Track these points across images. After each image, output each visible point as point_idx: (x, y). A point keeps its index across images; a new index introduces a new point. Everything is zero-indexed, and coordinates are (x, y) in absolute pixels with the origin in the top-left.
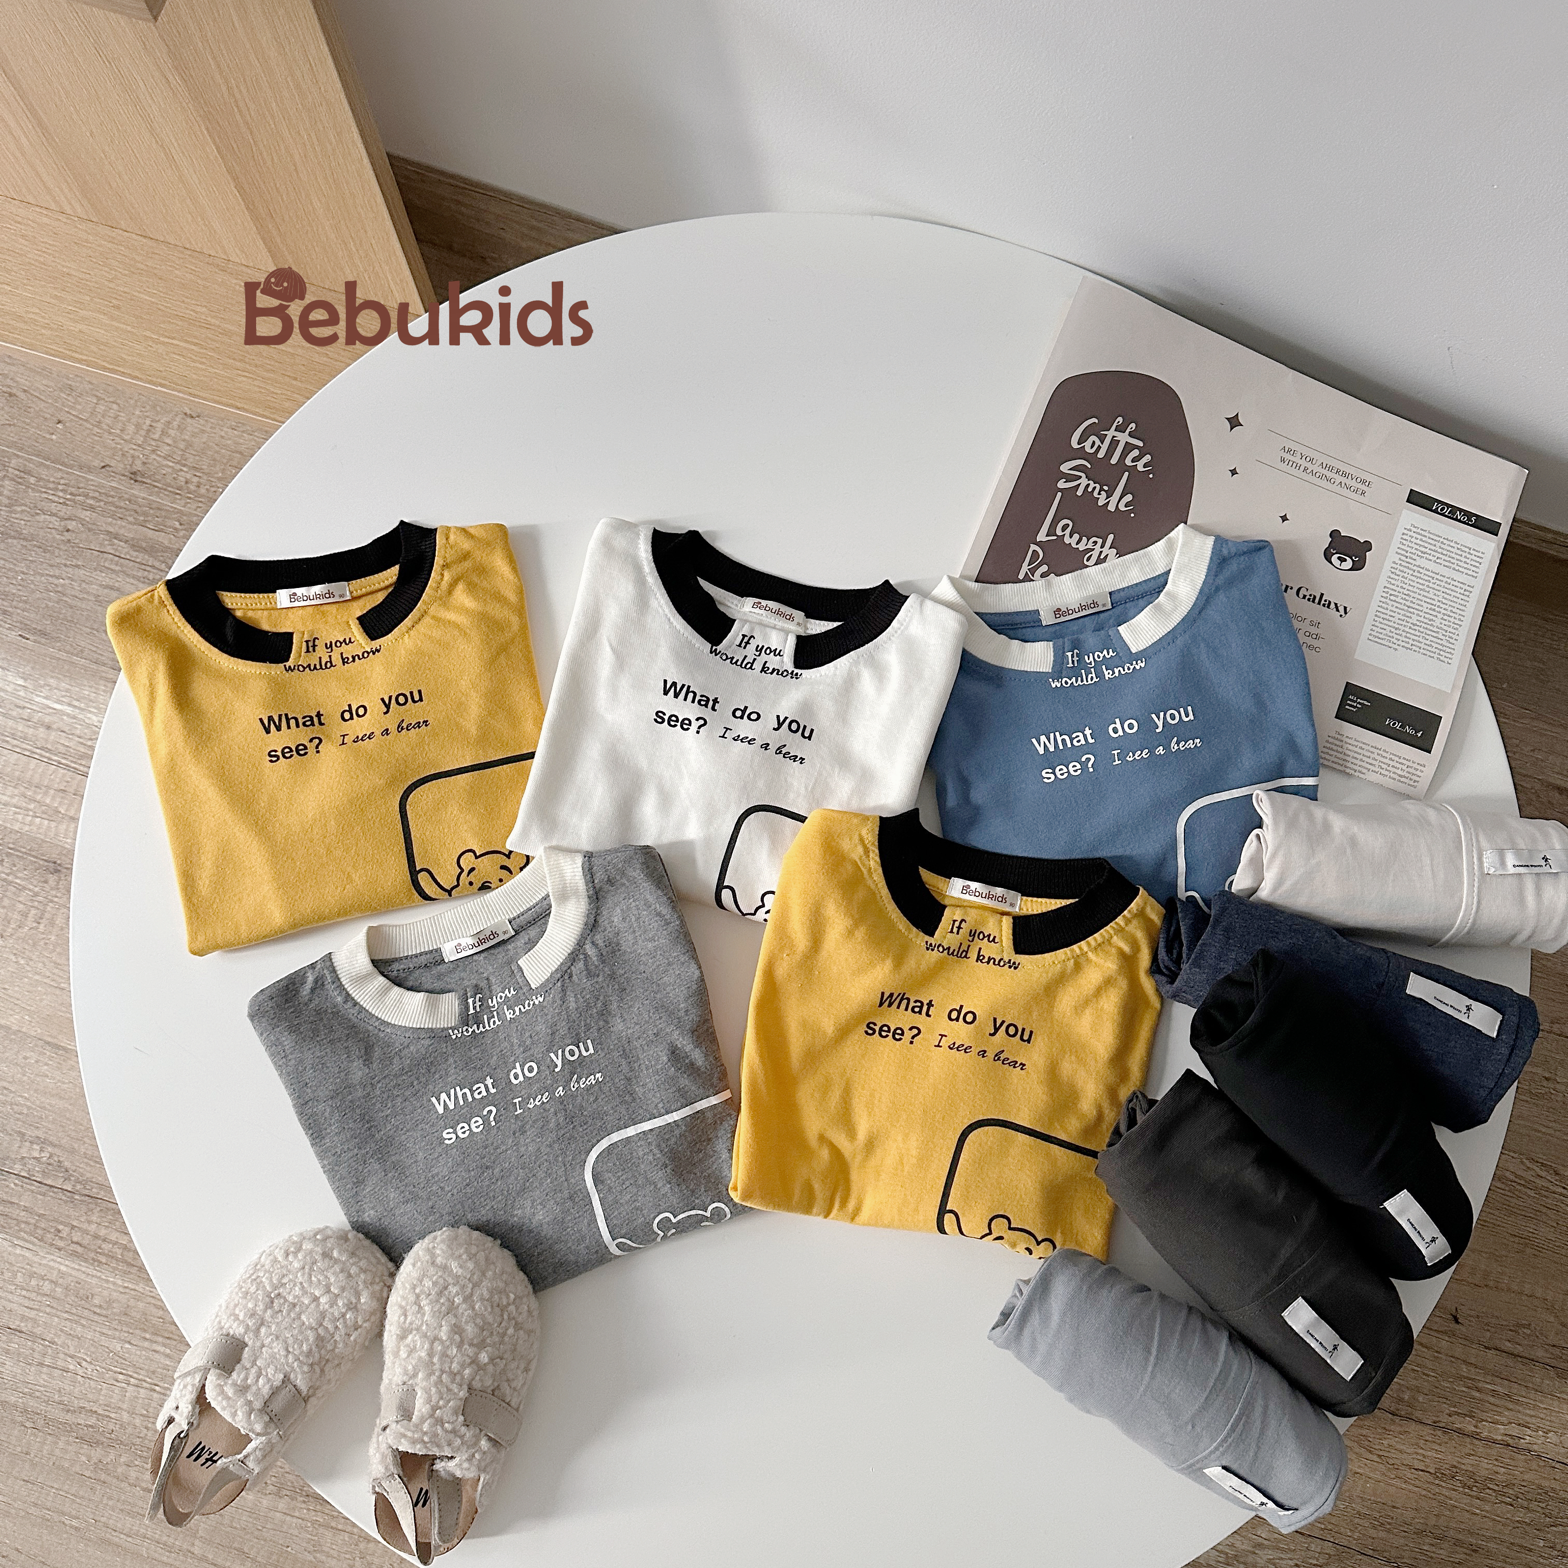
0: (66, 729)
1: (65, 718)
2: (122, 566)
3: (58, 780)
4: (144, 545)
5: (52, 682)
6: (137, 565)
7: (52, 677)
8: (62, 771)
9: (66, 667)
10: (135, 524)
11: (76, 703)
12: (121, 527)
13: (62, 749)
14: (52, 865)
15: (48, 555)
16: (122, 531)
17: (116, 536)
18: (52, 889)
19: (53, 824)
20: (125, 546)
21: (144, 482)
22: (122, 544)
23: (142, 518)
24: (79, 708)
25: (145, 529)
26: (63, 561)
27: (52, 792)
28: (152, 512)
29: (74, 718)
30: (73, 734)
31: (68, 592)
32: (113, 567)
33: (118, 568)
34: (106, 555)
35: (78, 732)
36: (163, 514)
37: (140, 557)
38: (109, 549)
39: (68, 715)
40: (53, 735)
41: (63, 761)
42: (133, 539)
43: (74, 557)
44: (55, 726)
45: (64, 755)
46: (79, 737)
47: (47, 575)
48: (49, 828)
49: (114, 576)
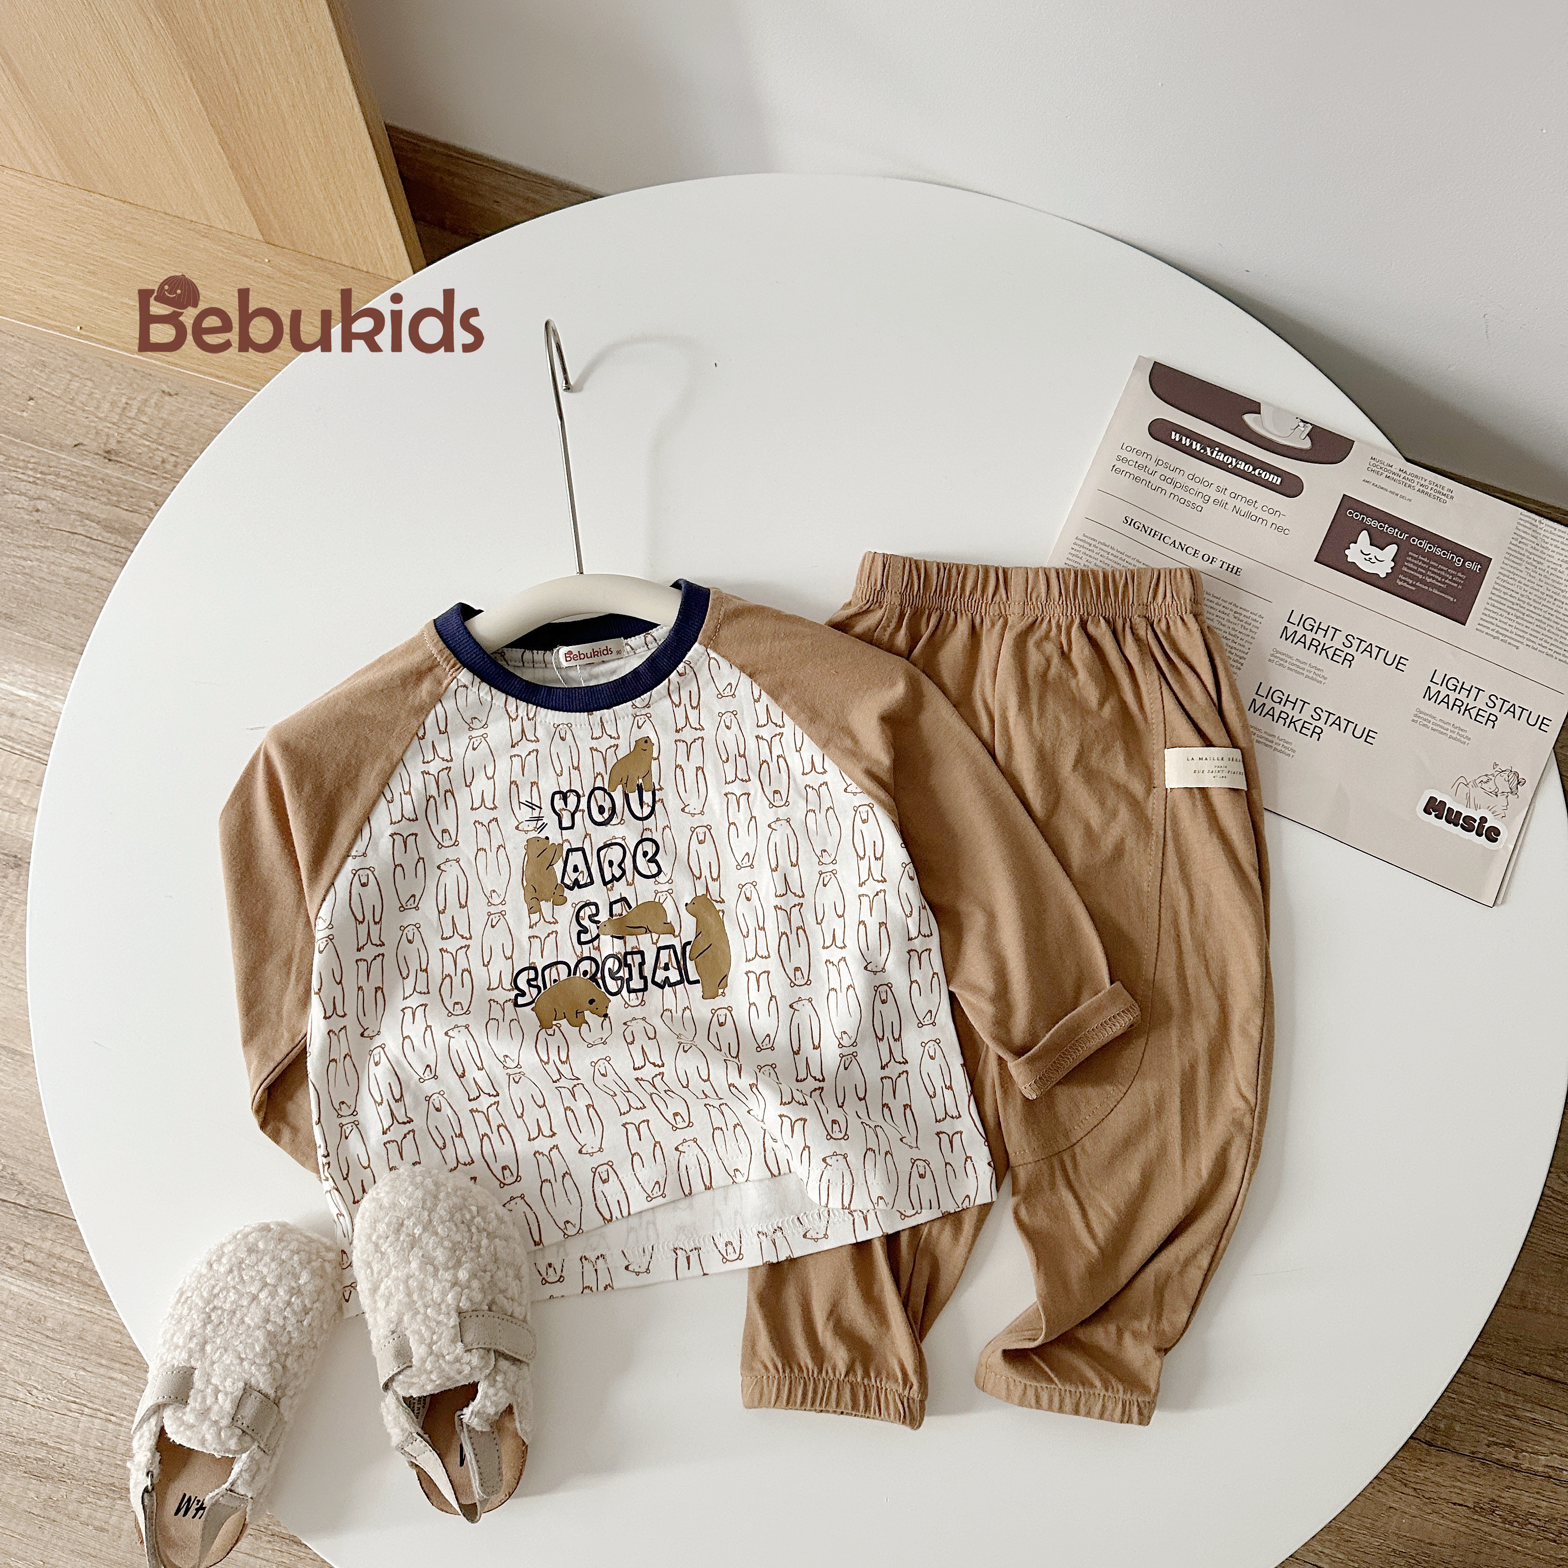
0: (30, 716)
1: (30, 705)
2: (93, 547)
3: (21, 770)
4: (117, 526)
5: (17, 667)
6: (109, 547)
7: (17, 662)
8: (25, 761)
9: (32, 652)
10: (106, 504)
11: (41, 690)
12: (93, 507)
13: (26, 738)
14: (12, 859)
15: (16, 536)
16: (93, 512)
17: (88, 517)
18: (12, 884)
19: (14, 817)
20: (97, 527)
21: (118, 462)
22: (94, 524)
23: (115, 498)
24: (45, 695)
25: (118, 509)
26: (32, 543)
27: (14, 782)
28: (125, 491)
29: (40, 705)
30: (38, 722)
31: (35, 574)
32: (83, 548)
33: (89, 550)
34: (76, 536)
35: (42, 720)
36: (138, 494)
37: (113, 538)
38: (80, 530)
39: (33, 702)
40: (17, 723)
41: (27, 750)
42: (105, 520)
43: (42, 538)
44: (19, 714)
45: (28, 744)
46: (45, 725)
47: (14, 556)
48: (10, 820)
49: (84, 557)
